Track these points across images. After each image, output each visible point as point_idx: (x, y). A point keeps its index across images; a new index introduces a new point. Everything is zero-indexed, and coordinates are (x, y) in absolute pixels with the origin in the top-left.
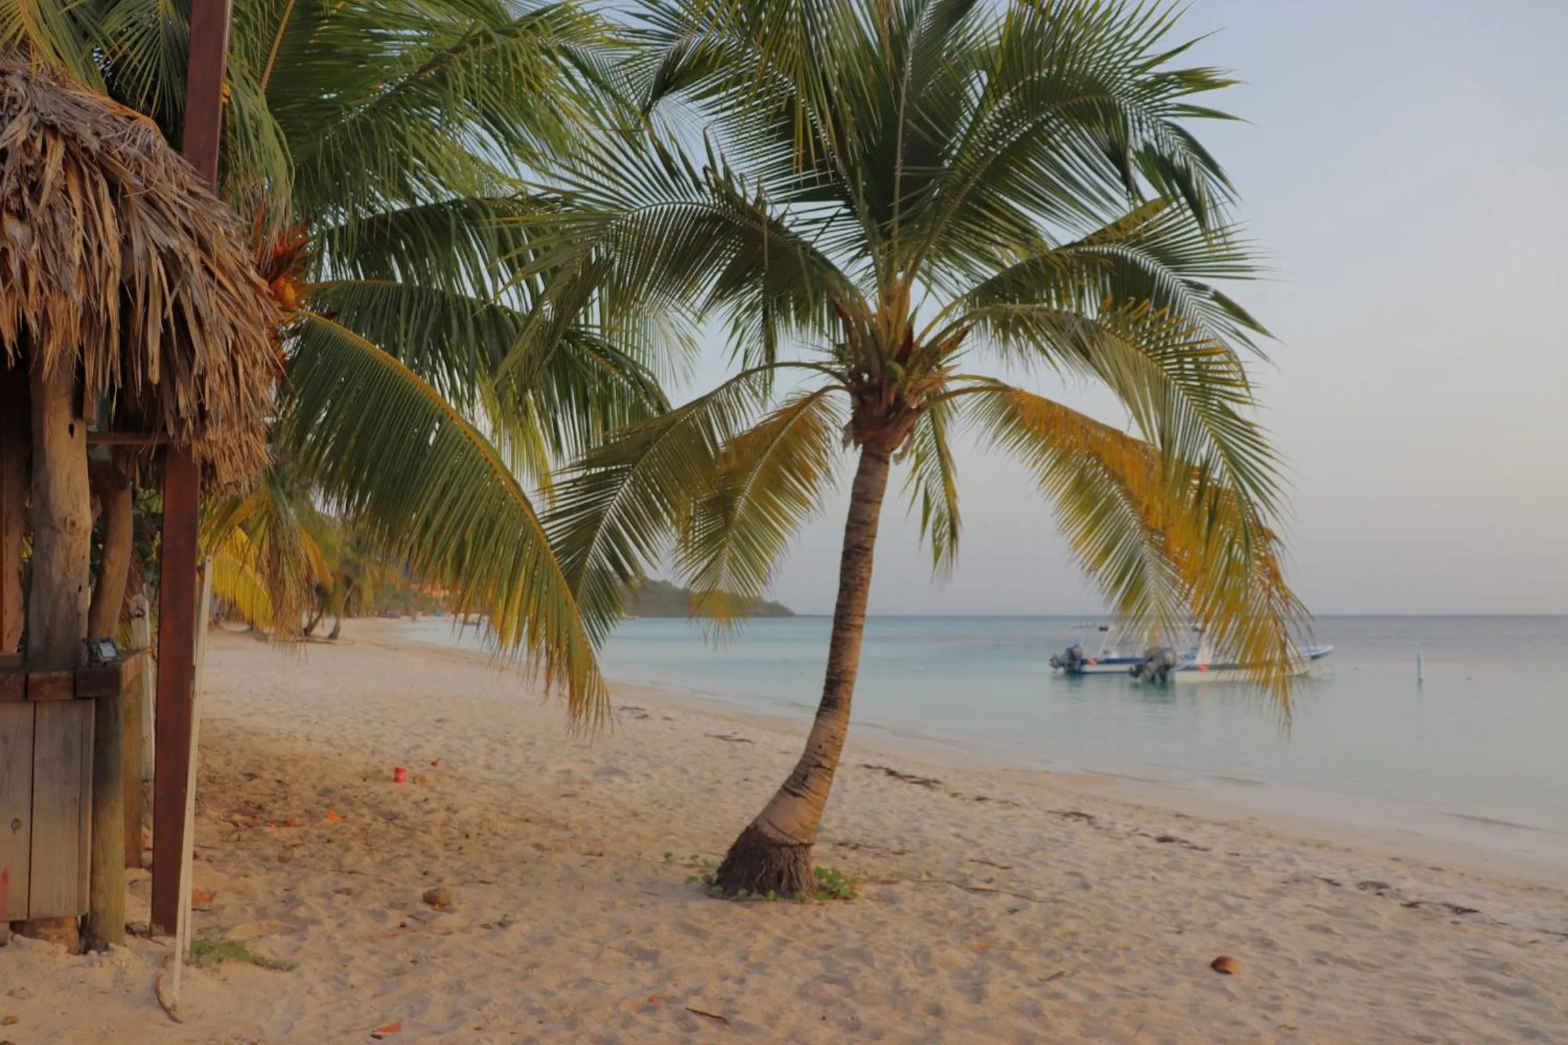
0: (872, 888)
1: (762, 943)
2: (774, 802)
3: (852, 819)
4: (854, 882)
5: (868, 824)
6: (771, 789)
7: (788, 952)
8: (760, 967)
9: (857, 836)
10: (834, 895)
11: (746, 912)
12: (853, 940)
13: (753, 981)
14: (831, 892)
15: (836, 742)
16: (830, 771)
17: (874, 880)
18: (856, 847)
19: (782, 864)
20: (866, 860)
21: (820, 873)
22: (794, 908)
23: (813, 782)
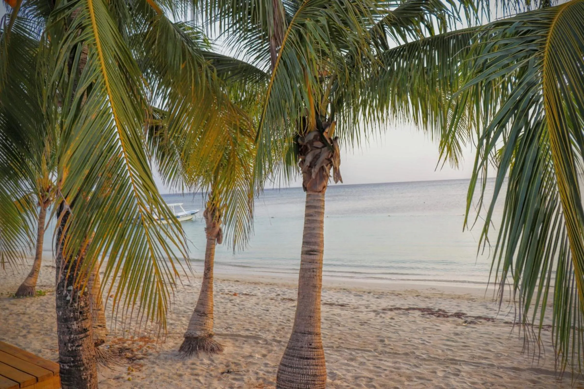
0: (49, 293)
1: (28, 304)
2: (27, 279)
3: (43, 280)
4: (45, 292)
5: (47, 281)
6: (26, 276)
7: (33, 305)
8: (29, 307)
9: (45, 284)
10: (41, 295)
11: (23, 300)
12: (45, 301)
13: (28, 309)
14: (41, 294)
15: (39, 265)
16: (38, 271)
17: (49, 292)
18: (45, 286)
19: (30, 290)
20: (47, 288)
21: (37, 292)
22: (33, 298)
23: (35, 274)
